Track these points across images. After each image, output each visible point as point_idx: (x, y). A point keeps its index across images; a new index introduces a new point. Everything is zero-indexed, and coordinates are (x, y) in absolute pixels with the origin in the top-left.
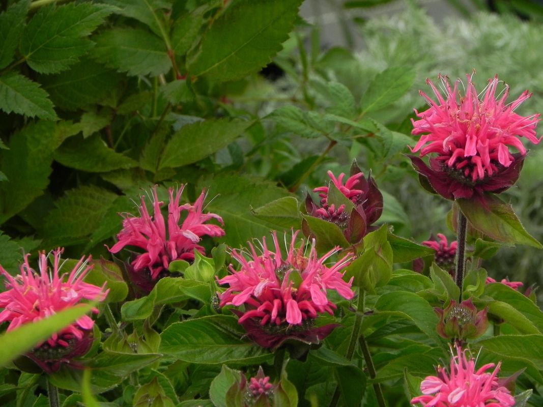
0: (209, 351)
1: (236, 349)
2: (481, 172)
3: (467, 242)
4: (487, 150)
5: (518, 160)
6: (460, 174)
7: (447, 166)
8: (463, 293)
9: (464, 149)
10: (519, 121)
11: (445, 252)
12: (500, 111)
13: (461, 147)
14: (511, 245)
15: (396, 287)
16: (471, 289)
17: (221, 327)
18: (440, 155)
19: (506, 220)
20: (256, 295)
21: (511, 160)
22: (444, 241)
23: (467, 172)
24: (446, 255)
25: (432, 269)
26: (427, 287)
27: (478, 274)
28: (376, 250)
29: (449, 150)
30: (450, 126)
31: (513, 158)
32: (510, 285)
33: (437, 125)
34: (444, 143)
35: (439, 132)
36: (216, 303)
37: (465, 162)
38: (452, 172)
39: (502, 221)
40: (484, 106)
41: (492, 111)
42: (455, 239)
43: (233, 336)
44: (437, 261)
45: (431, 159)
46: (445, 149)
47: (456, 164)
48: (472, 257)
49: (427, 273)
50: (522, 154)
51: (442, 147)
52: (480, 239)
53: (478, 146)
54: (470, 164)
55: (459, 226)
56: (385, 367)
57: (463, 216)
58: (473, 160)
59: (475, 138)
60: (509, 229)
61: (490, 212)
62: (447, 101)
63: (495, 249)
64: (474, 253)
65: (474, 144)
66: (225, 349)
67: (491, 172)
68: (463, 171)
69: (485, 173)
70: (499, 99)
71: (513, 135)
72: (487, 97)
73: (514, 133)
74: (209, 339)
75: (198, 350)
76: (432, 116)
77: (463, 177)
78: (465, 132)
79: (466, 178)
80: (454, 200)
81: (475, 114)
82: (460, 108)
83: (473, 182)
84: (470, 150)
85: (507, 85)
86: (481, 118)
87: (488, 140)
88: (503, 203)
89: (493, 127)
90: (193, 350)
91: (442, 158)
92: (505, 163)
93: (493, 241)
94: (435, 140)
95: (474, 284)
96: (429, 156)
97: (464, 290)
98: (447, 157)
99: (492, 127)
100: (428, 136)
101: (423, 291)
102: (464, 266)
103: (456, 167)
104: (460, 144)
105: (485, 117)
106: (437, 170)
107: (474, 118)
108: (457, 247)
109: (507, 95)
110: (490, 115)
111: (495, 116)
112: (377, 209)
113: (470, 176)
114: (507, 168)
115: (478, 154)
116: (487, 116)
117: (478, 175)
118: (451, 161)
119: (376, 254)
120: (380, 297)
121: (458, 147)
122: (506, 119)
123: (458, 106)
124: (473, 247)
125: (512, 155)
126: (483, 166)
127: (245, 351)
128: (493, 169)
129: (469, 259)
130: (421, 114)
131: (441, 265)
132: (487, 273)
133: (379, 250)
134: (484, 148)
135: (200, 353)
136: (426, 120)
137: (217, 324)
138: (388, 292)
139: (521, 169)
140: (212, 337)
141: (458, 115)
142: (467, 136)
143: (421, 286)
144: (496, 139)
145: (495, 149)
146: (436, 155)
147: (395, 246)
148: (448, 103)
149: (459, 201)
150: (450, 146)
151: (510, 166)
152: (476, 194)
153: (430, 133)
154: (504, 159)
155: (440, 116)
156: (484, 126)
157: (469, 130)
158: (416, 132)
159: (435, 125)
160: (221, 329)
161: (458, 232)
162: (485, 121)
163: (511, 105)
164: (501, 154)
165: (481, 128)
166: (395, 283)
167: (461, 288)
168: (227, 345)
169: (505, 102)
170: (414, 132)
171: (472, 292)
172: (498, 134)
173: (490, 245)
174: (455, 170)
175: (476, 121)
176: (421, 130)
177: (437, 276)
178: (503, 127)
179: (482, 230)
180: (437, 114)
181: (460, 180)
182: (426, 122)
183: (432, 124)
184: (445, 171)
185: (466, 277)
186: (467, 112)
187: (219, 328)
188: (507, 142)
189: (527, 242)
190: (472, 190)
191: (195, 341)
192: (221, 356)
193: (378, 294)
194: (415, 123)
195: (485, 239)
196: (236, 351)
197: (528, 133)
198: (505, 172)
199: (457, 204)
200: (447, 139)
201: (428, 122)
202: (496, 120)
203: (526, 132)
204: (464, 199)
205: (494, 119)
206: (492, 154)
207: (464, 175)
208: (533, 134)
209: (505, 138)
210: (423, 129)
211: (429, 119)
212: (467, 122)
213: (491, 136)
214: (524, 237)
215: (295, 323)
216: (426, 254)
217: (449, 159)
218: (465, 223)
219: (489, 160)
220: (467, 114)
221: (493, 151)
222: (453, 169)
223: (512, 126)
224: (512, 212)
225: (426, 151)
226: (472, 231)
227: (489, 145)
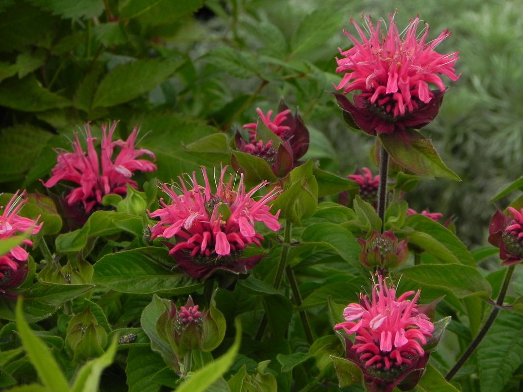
0: (141, 282)
1: (167, 280)
2: (402, 108)
3: (388, 175)
4: (408, 88)
5: (437, 97)
6: (382, 111)
7: (370, 103)
8: (385, 224)
9: (386, 86)
10: (438, 59)
11: (369, 185)
12: (421, 50)
13: (383, 85)
14: (431, 178)
15: (321, 219)
16: (392, 220)
17: (153, 259)
18: (363, 93)
19: (425, 154)
20: (186, 227)
21: (430, 96)
22: (369, 175)
23: (388, 109)
24: (371, 188)
25: (355, 201)
26: (350, 218)
27: (399, 206)
28: (302, 184)
29: (372, 87)
30: (373, 64)
31: (432, 94)
32: (430, 216)
33: (360, 63)
34: (367, 80)
35: (363, 70)
36: (147, 236)
37: (387, 98)
38: (375, 108)
39: (421, 155)
40: (405, 45)
41: (413, 50)
42: (378, 173)
43: (164, 267)
44: (361, 193)
45: (355, 96)
46: (368, 87)
47: (379, 101)
48: (394, 190)
49: (351, 206)
50: (442, 91)
51: (364, 83)
52: (401, 173)
53: (399, 83)
54: (391, 101)
55: (381, 161)
56: (311, 295)
57: (385, 151)
58: (395, 97)
59: (396, 75)
60: (428, 162)
61: (411, 146)
62: (370, 40)
63: (415, 181)
64: (395, 185)
65: (395, 82)
66: (157, 279)
67: (411, 109)
68: (385, 108)
69: (405, 109)
70: (420, 37)
71: (433, 72)
72: (408, 36)
73: (434, 71)
74: (141, 270)
75: (130, 280)
76: (355, 55)
77: (385, 113)
78: (387, 70)
79: (388, 114)
80: (376, 135)
81: (397, 52)
82: (382, 47)
83: (394, 118)
84: (392, 87)
85: (427, 24)
86: (402, 56)
87: (409, 77)
88: (424, 138)
89: (414, 65)
90: (125, 280)
91: (365, 95)
92: (425, 99)
93: (413, 174)
94: (358, 78)
95: (395, 215)
96: (352, 93)
97: (386, 221)
98: (370, 94)
99: (412, 65)
100: (351, 74)
101: (347, 222)
102: (386, 199)
103: (378, 104)
104: (382, 81)
105: (406, 56)
106: (361, 107)
107: (396, 56)
108: (380, 181)
109: (427, 34)
110: (411, 54)
111: (415, 54)
112: (303, 144)
113: (391, 113)
114: (427, 104)
115: (399, 91)
116: (409, 55)
117: (399, 112)
118: (374, 98)
119: (302, 188)
120: (305, 228)
121: (380, 85)
122: (427, 57)
123: (381, 45)
124: (395, 181)
125: (432, 92)
126: (404, 102)
127: (175, 282)
128: (413, 106)
129: (392, 191)
130: (345, 53)
131: (365, 198)
132: (407, 204)
133: (305, 184)
134: (405, 85)
135: (133, 283)
136: (349, 58)
137: (149, 256)
138: (314, 223)
139: (440, 105)
140: (144, 268)
141: (380, 53)
142: (389, 73)
143: (345, 218)
144: (416, 77)
145: (416, 86)
146: (359, 92)
147: (320, 180)
148: (371, 41)
149: (381, 136)
150: (372, 84)
151: (430, 102)
152: (397, 130)
153: (353, 71)
154: (424, 96)
155: (363, 55)
156: (405, 64)
157: (391, 68)
158: (340, 70)
159: (358, 63)
160: (152, 261)
161: (380, 166)
162: (406, 59)
163: (431, 43)
164: (421, 91)
165: (402, 65)
166: (320, 215)
167: (383, 219)
168: (157, 276)
169: (425, 41)
170: (339, 70)
171: (393, 223)
172: (418, 72)
173: (411, 178)
174: (378, 106)
175: (398, 60)
176: (345, 68)
177: (360, 208)
178: (423, 65)
179: (403, 164)
180: (360, 53)
181: (382, 116)
182: (349, 60)
183: (356, 62)
184: (368, 108)
185: (388, 209)
186: (389, 50)
187: (150, 259)
188: (428, 80)
189: (445, 175)
190: (393, 125)
191: (127, 271)
192: (152, 285)
193: (304, 226)
194: (339, 62)
195: (406, 172)
196: (167, 281)
197: (447, 71)
198: (425, 108)
199: (380, 140)
200: (369, 77)
201: (351, 61)
202: (417, 58)
203: (445, 70)
204: (386, 135)
205: (415, 57)
206: (413, 91)
207: (386, 111)
208: (452, 71)
209: (425, 76)
210: (346, 67)
211: (353, 57)
212: (389, 60)
213: (412, 73)
214: (443, 170)
215: (224, 254)
216: (350, 187)
217: (371, 96)
218: (387, 158)
219: (410, 97)
220: (389, 53)
221: (414, 88)
222: (375, 105)
223: (431, 64)
224: (432, 147)
225: (350, 88)
226: (394, 165)
227: (410, 83)
